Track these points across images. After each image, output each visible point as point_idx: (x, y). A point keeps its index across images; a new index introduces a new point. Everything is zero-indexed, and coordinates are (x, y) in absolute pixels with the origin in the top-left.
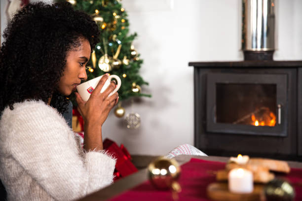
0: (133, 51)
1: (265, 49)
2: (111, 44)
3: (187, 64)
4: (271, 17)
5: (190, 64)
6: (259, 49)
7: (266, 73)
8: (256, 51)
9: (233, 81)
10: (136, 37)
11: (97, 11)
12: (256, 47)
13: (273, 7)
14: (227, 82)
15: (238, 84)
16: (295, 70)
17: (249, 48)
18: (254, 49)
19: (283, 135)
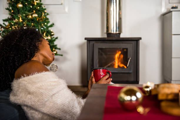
0: (52, 32)
1: (117, 32)
2: (42, 29)
3: (84, 39)
4: (120, 19)
5: (86, 39)
6: (115, 32)
7: (123, 43)
8: (114, 33)
9: (107, 47)
10: (53, 26)
11: (34, 11)
12: (114, 31)
13: (121, 14)
14: (104, 47)
15: (110, 48)
16: (136, 42)
17: (110, 32)
18: (112, 32)
19: (130, 72)
